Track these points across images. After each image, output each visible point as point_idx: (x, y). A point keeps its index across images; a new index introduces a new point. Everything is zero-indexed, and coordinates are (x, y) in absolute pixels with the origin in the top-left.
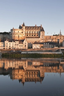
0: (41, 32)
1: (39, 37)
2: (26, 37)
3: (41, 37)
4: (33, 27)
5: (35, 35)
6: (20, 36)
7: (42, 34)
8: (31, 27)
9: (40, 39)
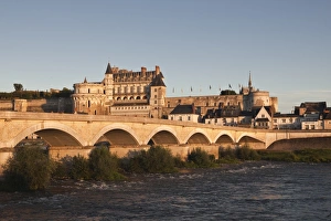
0: (153, 88)
1: (148, 103)
2: (115, 105)
3: (152, 102)
4: (134, 74)
5: (138, 98)
6: (92, 102)
7: (157, 93)
8: (128, 74)
9: (148, 108)
